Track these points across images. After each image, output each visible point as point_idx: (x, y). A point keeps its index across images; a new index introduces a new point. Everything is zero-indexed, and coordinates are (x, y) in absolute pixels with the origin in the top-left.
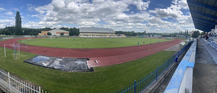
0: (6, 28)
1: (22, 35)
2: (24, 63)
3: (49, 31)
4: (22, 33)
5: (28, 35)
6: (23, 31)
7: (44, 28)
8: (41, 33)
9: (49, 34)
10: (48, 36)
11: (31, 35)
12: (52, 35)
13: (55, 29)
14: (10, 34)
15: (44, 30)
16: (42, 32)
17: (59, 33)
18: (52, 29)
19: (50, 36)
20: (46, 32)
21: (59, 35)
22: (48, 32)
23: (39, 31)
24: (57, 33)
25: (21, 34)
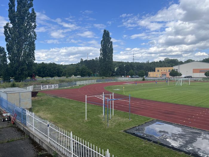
0: (82, 62)
1: (112, 75)
2: (126, 135)
3: (175, 68)
4: (114, 72)
5: (126, 75)
6: (116, 69)
7: (160, 61)
8: (155, 71)
9: (174, 74)
10: (172, 78)
11: (132, 76)
12: (183, 76)
13: (189, 61)
14: (90, 75)
15: (161, 64)
16: (157, 69)
17: (201, 71)
18: (181, 63)
19: (175, 78)
20: (167, 70)
21: (203, 75)
22: (171, 68)
23: (151, 67)
24: (195, 71)
25: (111, 73)
